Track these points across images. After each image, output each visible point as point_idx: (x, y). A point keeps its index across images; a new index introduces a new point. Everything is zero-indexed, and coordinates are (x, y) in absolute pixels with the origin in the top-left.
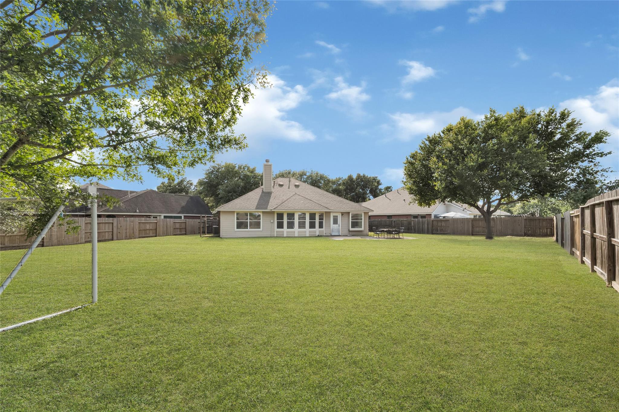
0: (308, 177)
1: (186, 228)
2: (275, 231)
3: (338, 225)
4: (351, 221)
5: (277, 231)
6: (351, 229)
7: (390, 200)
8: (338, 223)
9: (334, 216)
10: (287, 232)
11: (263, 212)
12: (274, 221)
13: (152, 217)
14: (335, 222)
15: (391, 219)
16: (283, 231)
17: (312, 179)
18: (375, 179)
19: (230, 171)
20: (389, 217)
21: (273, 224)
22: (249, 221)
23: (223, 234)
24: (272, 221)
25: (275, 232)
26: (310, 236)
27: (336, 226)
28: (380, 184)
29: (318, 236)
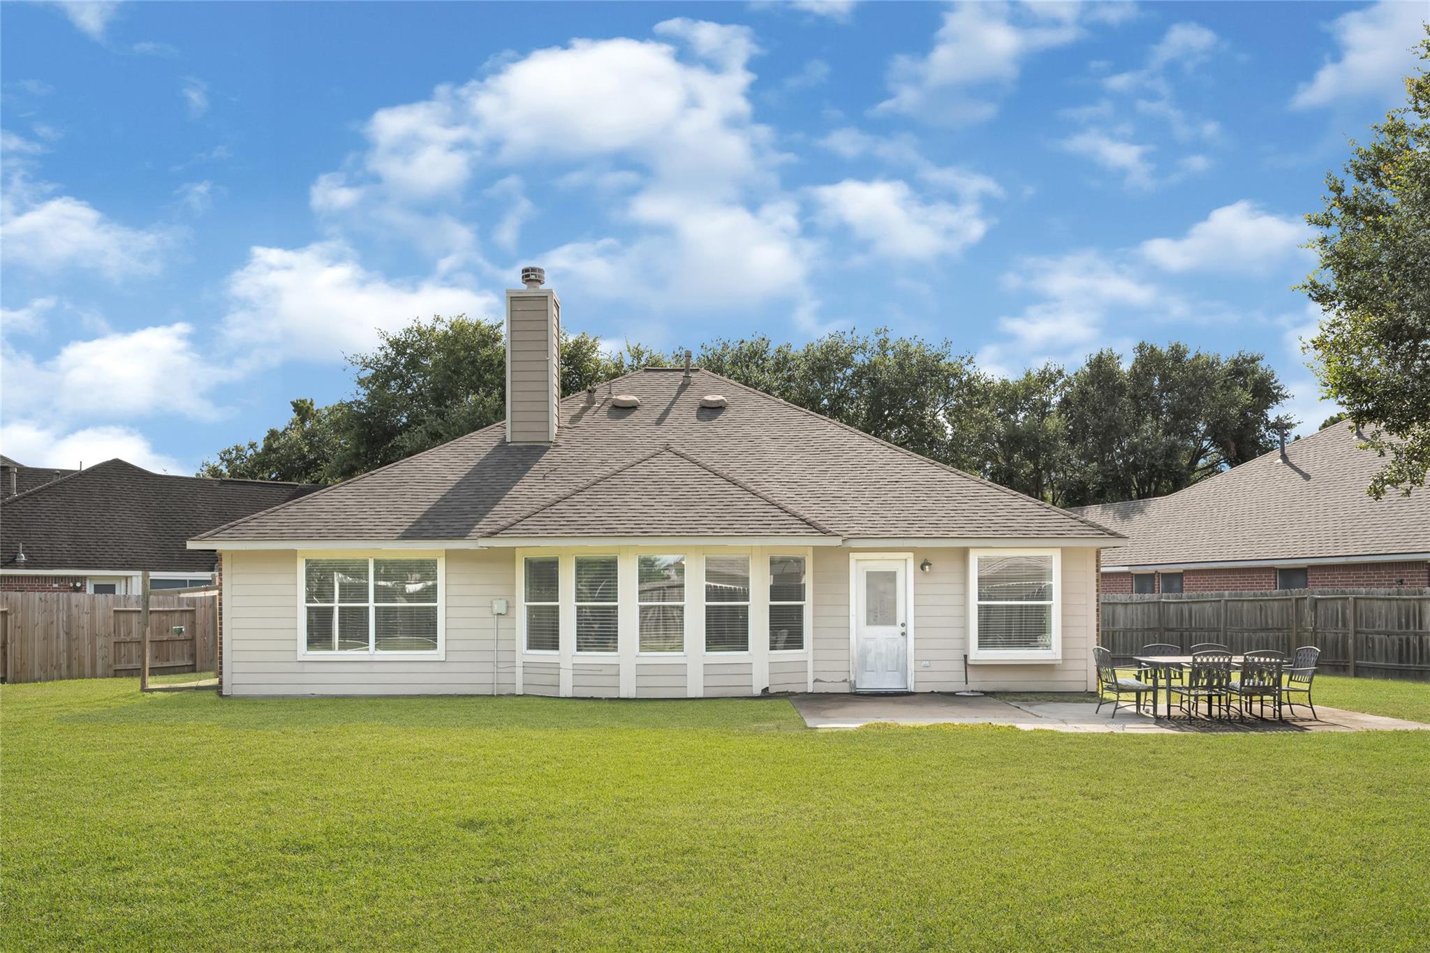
0: (860, 373)
1: (193, 639)
2: (519, 663)
3: (896, 630)
4: (974, 602)
5: (526, 665)
6: (979, 655)
7: (1307, 477)
8: (900, 620)
9: (871, 576)
10: (578, 670)
11: (449, 555)
12: (510, 606)
13: (90, 589)
14: (881, 611)
15: (1296, 592)
16: (557, 666)
17: (873, 382)
18: (1241, 370)
19: (459, 361)
20: (1291, 576)
21: (503, 622)
22: (371, 605)
23: (237, 679)
24: (499, 607)
25: (519, 671)
26: (711, 693)
27: (883, 634)
28: (1276, 398)
29: (766, 694)
